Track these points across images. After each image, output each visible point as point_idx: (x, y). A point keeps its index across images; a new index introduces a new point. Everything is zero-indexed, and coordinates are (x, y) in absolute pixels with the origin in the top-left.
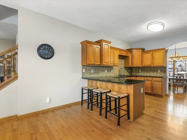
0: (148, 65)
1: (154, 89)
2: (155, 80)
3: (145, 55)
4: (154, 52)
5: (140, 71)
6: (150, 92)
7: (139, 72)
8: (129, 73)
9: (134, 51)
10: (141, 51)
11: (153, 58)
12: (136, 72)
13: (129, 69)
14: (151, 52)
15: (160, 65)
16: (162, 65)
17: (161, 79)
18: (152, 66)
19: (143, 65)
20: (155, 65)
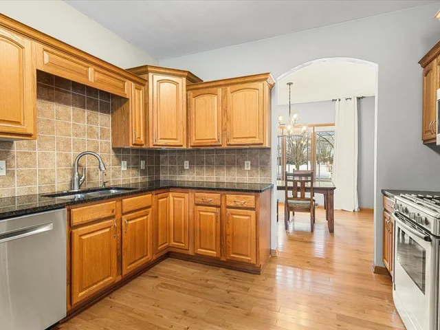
0: (209, 142)
1: (229, 238)
2: (232, 204)
3: (198, 99)
4: (229, 88)
5: (186, 165)
6: (213, 253)
7: (182, 170)
8: (143, 172)
9: (154, 79)
10: (182, 82)
11: (225, 112)
12: (173, 170)
13: (143, 158)
14: (220, 90)
15: (249, 141)
16: (257, 141)
17: (252, 197)
18: (225, 146)
19: (194, 141)
20: (232, 142)
